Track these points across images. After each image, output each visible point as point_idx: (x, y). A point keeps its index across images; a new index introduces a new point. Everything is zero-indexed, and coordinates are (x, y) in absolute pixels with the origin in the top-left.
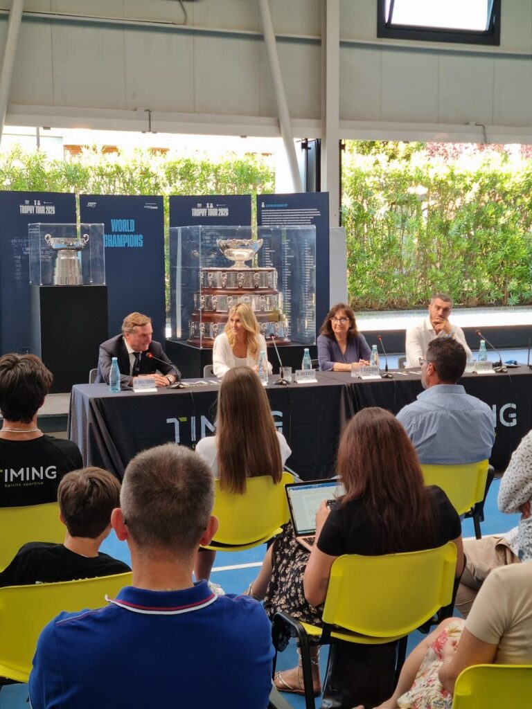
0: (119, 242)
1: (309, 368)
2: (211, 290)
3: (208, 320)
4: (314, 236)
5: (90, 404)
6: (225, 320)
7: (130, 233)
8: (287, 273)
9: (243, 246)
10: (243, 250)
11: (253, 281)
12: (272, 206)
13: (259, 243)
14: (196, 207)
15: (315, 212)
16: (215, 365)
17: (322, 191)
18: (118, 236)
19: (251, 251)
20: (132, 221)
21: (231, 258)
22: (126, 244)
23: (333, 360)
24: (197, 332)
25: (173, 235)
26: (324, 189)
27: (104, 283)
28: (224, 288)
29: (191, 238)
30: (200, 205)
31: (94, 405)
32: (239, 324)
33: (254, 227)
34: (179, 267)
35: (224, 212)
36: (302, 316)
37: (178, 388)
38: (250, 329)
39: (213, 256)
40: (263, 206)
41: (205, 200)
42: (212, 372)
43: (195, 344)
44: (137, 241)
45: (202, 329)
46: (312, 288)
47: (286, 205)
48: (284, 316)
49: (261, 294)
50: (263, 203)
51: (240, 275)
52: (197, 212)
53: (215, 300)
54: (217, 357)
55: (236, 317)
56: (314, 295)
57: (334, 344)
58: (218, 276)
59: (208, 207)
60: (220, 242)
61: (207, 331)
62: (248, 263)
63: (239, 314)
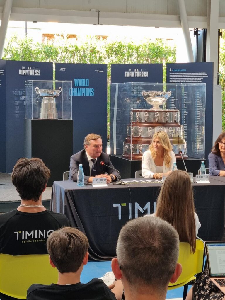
0: (79, 93)
1: (205, 174)
2: (138, 123)
3: (135, 142)
4: (204, 90)
5: (66, 193)
6: (149, 143)
7: (86, 87)
8: (186, 113)
9: (159, 96)
10: (158, 98)
11: (165, 118)
12: (176, 70)
13: (169, 94)
14: (128, 71)
15: (204, 75)
16: (143, 170)
17: (206, 61)
18: (78, 89)
19: (164, 99)
20: (87, 80)
21: (151, 103)
22: (83, 94)
23: (219, 169)
24: (129, 150)
25: (113, 89)
26: (208, 60)
27: (71, 118)
28: (146, 122)
29: (125, 90)
30: (130, 70)
31: (68, 194)
32: (159, 145)
33: (164, 84)
34: (116, 109)
35: (146, 74)
36: (195, 141)
37: (120, 184)
38: (166, 147)
39: (138, 102)
40: (171, 71)
41: (133, 67)
42: (141, 175)
43: (127, 158)
44: (90, 92)
45: (132, 148)
46: (203, 122)
47: (185, 70)
48: (184, 141)
49: (170, 126)
50: (171, 69)
51: (157, 114)
52: (128, 74)
53: (140, 129)
54: (144, 165)
55: (157, 140)
56: (204, 128)
57: (219, 159)
58: (142, 115)
59: (135, 71)
60: (144, 93)
61: (135, 150)
62: (161, 106)
63: (159, 138)
